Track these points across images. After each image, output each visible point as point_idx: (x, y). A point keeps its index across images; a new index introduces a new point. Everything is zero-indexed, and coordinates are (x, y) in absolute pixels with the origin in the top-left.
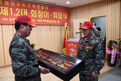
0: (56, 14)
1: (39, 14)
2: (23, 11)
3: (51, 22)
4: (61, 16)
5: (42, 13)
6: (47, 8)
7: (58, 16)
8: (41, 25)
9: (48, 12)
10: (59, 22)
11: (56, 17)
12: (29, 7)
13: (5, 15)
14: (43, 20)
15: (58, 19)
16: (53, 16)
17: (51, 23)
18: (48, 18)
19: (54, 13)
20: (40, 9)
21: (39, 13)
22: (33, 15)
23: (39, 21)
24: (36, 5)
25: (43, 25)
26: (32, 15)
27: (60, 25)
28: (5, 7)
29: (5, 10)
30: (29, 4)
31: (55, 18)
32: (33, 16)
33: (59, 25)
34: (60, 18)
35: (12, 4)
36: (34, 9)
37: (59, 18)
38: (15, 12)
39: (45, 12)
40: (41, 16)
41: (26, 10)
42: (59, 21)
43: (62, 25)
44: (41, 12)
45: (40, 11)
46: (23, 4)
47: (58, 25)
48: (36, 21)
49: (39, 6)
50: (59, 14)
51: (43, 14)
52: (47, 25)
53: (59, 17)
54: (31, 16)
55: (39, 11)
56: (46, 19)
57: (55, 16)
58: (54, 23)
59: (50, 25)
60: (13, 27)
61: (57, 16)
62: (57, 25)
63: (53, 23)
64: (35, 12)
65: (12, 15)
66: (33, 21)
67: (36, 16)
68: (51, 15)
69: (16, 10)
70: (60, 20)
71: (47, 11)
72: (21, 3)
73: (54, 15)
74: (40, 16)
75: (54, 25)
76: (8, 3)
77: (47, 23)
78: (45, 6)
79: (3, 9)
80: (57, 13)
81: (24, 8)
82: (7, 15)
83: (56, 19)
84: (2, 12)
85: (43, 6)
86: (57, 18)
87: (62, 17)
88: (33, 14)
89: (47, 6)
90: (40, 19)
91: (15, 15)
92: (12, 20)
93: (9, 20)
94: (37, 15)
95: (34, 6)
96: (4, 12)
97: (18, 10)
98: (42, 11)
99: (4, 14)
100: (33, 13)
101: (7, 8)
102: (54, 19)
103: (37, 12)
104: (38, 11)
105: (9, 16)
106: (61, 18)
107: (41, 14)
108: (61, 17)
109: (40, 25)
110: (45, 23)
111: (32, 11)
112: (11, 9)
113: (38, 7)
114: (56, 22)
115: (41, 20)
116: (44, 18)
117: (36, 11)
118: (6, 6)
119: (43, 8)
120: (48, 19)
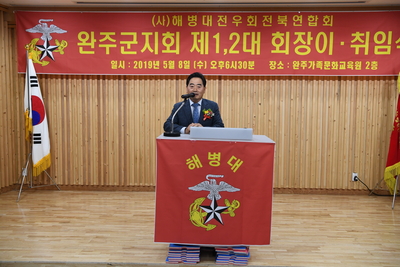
0: (363, 38)
1: (300, 43)
2: (249, 38)
3: (343, 68)
4: (386, 43)
5: (310, 39)
6: (328, 21)
7: (372, 44)
8: (307, 78)
9: (332, 34)
10: (374, 65)
11: (362, 50)
12: (268, 23)
13: (202, 53)
14: (312, 63)
15: (372, 56)
16: (352, 46)
17: (339, 71)
18: (331, 53)
19: (358, 36)
20: (305, 28)
21: (300, 39)
22: (278, 48)
23: (296, 65)
24: (290, 17)
25: (312, 78)
26: (275, 48)
27: (384, 78)
28: (202, 33)
29: (201, 41)
30: (269, 14)
31: (357, 53)
32: (277, 51)
33: (379, 79)
34: (379, 50)
35: (221, 22)
36: (283, 29)
37: (376, 53)
38: (226, 43)
39: (322, 36)
40: (305, 50)
41: (259, 34)
42: (374, 63)
43: (390, 78)
44: (305, 38)
45: (304, 33)
46: (250, 17)
47: (373, 78)
48: (285, 66)
49: (300, 19)
50: (380, 38)
51: (313, 42)
52: (329, 79)
53: (377, 48)
54: (273, 52)
55: (300, 34)
56: (325, 57)
57: (357, 47)
58: (355, 71)
59: (340, 79)
60: (220, 84)
61: (366, 46)
62: (368, 79)
63: (348, 70)
64: (284, 37)
65: (217, 51)
66: (277, 66)
67: (287, 52)
68: (342, 43)
69: (231, 38)
70: (379, 58)
71: (327, 30)
72: (245, 17)
73: (358, 42)
74: (300, 50)
75: (356, 79)
76: (209, 22)
77: (323, 71)
78: (321, 16)
79: (199, 37)
80: (368, 33)
81: (251, 29)
82: (207, 53)
83: (361, 57)
84: (195, 46)
85: (314, 14)
86: (366, 53)
87: (394, 45)
88: (278, 46)
89: (329, 14)
90: (300, 58)
91: (225, 50)
92: (217, 65)
93: (209, 65)
94: (292, 47)
95: (283, 21)
96: (199, 44)
97: (235, 37)
98: (309, 33)
99: (198, 50)
100: (278, 41)
101: (207, 33)
102: (355, 58)
103: (293, 38)
104: (296, 33)
105: (212, 56)
106: (388, 52)
107: (303, 43)
108: (389, 48)
109: (301, 78)
110: (317, 70)
111: (278, 35)
112: (217, 37)
113: (298, 23)
114: (364, 65)
115: (304, 62)
116: (314, 56)
117: (288, 34)
118: (205, 29)
119: (313, 21)
120: (331, 59)
